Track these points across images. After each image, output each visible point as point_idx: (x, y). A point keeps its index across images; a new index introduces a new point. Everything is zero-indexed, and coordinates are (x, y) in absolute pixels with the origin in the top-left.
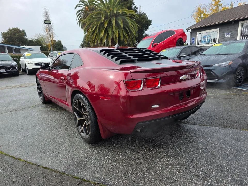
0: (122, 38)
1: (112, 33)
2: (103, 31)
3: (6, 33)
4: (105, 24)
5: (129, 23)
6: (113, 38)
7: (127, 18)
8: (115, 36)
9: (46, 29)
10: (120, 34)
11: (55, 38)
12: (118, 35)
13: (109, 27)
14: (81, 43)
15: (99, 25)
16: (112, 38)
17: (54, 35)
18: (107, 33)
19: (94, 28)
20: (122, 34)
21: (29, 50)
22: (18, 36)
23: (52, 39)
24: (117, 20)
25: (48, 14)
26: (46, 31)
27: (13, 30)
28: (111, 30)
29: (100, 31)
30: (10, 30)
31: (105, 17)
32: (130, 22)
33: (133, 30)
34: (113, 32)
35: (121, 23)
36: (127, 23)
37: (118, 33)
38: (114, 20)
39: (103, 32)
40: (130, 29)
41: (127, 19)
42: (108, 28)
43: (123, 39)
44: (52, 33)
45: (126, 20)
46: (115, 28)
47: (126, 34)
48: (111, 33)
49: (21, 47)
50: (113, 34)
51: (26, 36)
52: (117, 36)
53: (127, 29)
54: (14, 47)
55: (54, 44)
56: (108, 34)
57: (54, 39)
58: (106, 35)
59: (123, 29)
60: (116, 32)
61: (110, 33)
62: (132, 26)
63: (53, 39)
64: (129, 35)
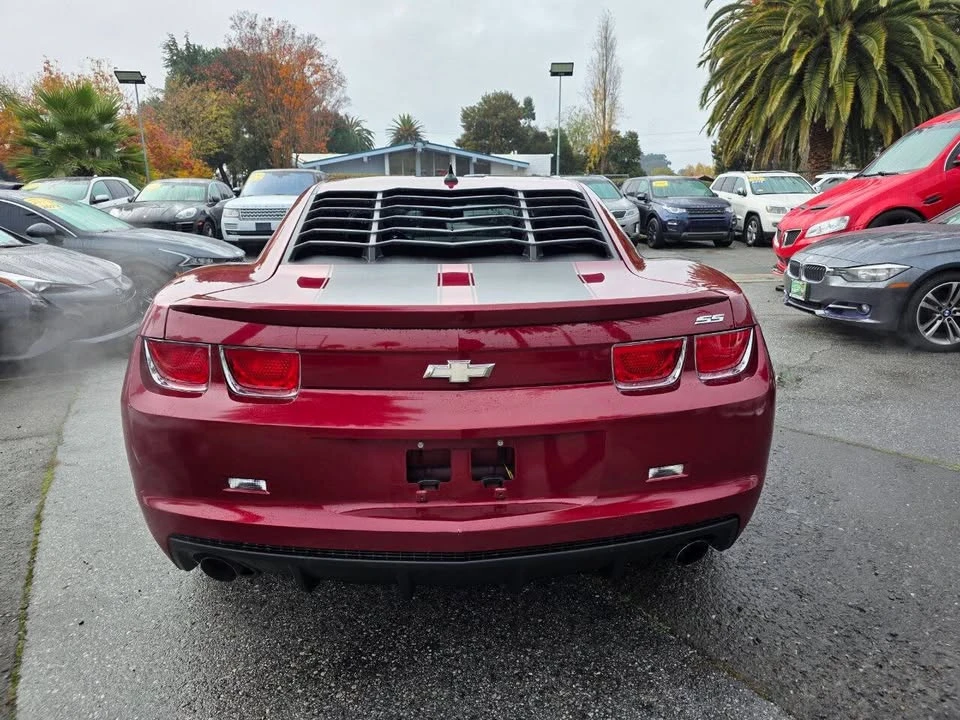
0: (869, 120)
1: (820, 98)
2: (779, 89)
3: (473, 109)
4: (794, 61)
5: (923, 47)
6: (823, 120)
7: (919, 21)
8: (833, 111)
9: (596, 90)
10: (865, 98)
11: (617, 122)
12: (853, 105)
13: (814, 72)
14: (715, 142)
15: (766, 63)
16: (815, 120)
17: (617, 113)
18: (798, 98)
19: (742, 81)
20: (874, 99)
21: (515, 168)
22: (504, 119)
23: (607, 128)
24: (861, 37)
25: (612, 36)
26: (592, 98)
27: (494, 98)
28: (820, 85)
29: (765, 93)
30: (486, 100)
31: (800, 27)
32: (931, 38)
33: (939, 79)
34: (829, 93)
35: (876, 49)
36: (914, 46)
37: (851, 94)
38: (845, 38)
39: (780, 94)
40: (928, 74)
41: (917, 26)
42: (807, 77)
43: (875, 123)
44: (613, 104)
45: (911, 32)
46: (843, 75)
47: (898, 100)
48: (815, 97)
49: (495, 157)
50: (828, 100)
51: (534, 119)
52: (844, 110)
53: (910, 77)
54: (475, 157)
55: (610, 148)
56: (802, 102)
57: (614, 127)
58: (794, 105)
59: (883, 78)
60: (844, 90)
61: (814, 94)
62: (934, 59)
63: (610, 127)
64: (912, 102)
